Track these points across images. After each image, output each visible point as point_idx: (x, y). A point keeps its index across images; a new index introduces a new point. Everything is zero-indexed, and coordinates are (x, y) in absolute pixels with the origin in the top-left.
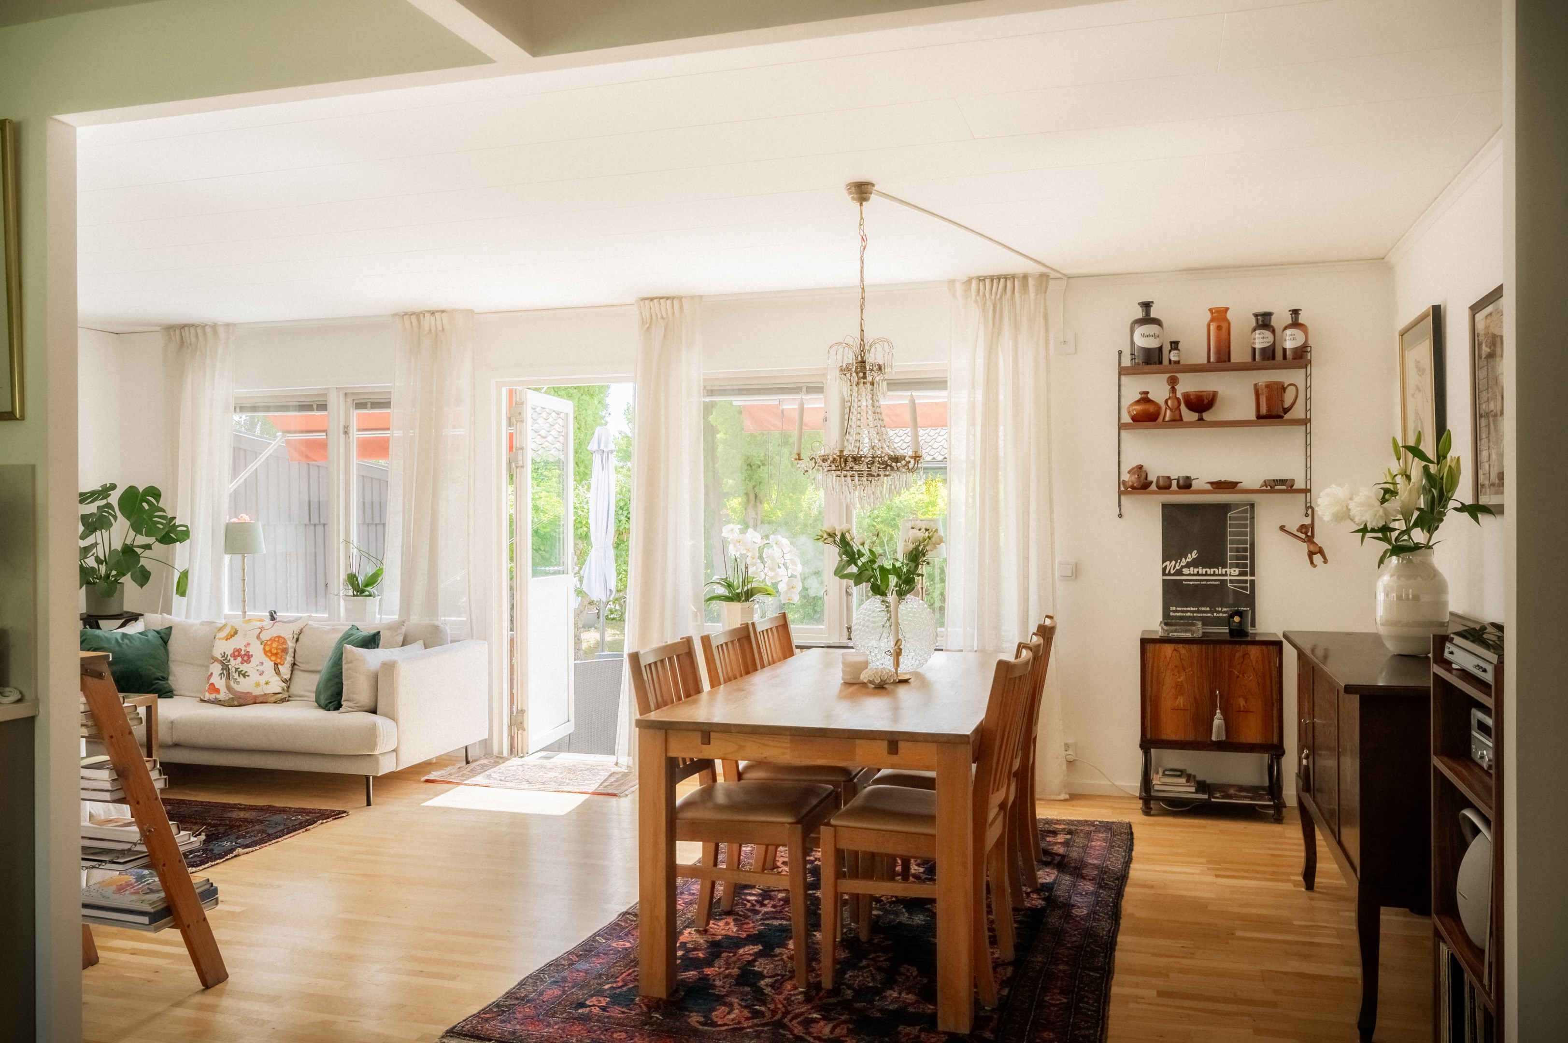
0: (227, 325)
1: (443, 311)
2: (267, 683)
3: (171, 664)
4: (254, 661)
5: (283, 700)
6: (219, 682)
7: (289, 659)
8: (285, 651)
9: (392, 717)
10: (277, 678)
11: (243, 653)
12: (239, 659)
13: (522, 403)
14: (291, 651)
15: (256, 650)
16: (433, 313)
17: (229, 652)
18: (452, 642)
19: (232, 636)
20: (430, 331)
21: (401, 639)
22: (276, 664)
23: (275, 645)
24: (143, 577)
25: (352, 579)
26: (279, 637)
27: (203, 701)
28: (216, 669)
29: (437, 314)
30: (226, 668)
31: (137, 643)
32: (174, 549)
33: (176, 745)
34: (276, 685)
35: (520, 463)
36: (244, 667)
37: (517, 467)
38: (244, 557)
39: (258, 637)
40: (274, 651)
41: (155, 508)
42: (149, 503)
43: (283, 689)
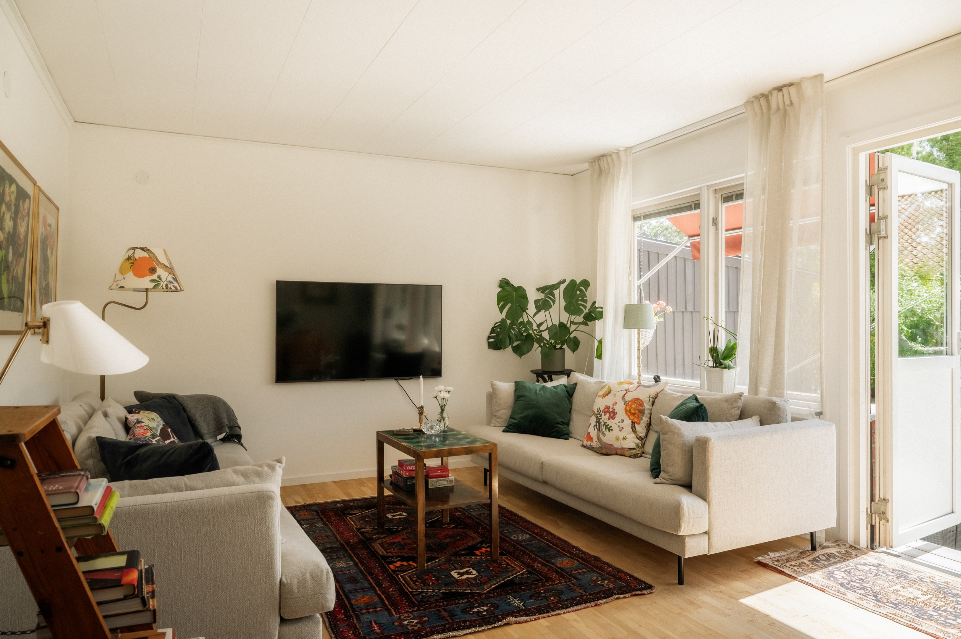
0: (627, 149)
1: (791, 85)
2: (624, 439)
3: (573, 412)
4: (618, 418)
5: (635, 456)
6: (593, 433)
7: (645, 419)
8: (642, 412)
9: (703, 496)
10: (633, 435)
11: (611, 410)
12: (608, 415)
13: (885, 169)
14: (647, 412)
15: (620, 408)
16: (779, 89)
17: (602, 408)
18: (794, 419)
19: (607, 395)
20: (778, 109)
21: (738, 412)
22: (633, 423)
23: (633, 406)
24: (575, 345)
25: (714, 351)
26: (638, 399)
27: (583, 446)
28: (593, 420)
29: (785, 90)
30: (598, 421)
31: (548, 394)
32: (595, 324)
33: (545, 483)
34: (631, 442)
35: (883, 234)
36: (610, 423)
37: (879, 238)
38: (639, 331)
39: (623, 398)
40: (633, 411)
41: (584, 295)
42: (581, 291)
43: (638, 446)
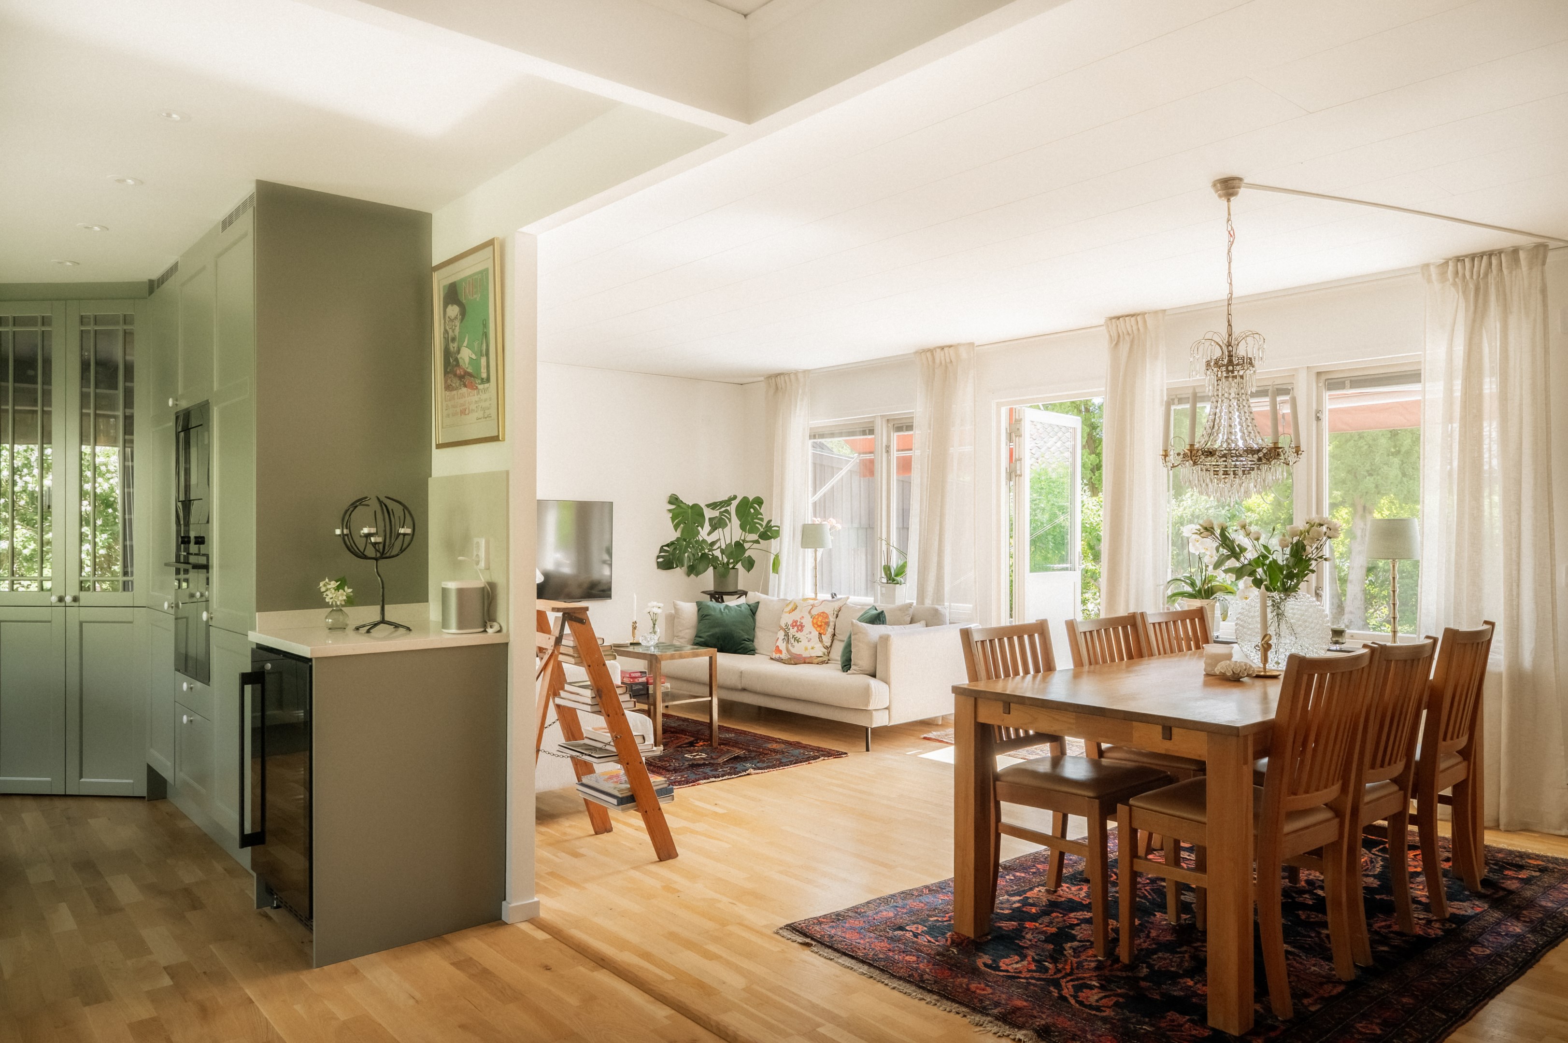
0: (805, 371)
1: (950, 346)
2: (812, 648)
3: (757, 630)
4: (806, 630)
5: (823, 662)
6: (782, 646)
7: (830, 630)
8: (827, 624)
9: (886, 681)
10: (820, 645)
11: (798, 624)
12: (796, 628)
13: (1020, 420)
14: (832, 624)
15: (807, 622)
16: (942, 348)
17: (790, 623)
18: (950, 623)
19: (794, 610)
20: (941, 363)
21: (909, 619)
22: (820, 634)
23: (820, 619)
24: (750, 564)
25: (887, 569)
26: (823, 613)
27: (772, 659)
28: (781, 634)
29: (946, 349)
30: (787, 635)
31: (733, 613)
32: (771, 543)
33: (744, 690)
34: (819, 650)
35: (1018, 472)
36: (798, 635)
37: (1016, 476)
38: (816, 551)
39: (810, 612)
40: (819, 624)
41: (758, 513)
42: (755, 509)
43: (824, 654)
